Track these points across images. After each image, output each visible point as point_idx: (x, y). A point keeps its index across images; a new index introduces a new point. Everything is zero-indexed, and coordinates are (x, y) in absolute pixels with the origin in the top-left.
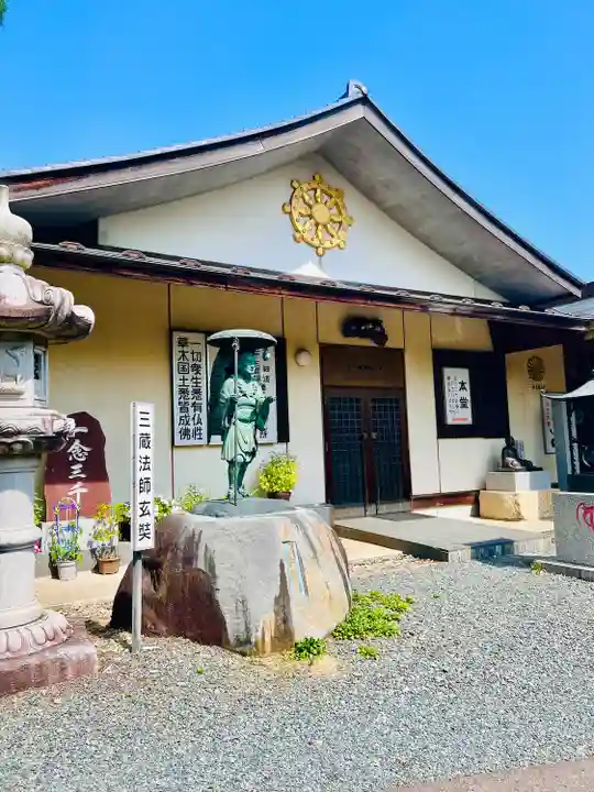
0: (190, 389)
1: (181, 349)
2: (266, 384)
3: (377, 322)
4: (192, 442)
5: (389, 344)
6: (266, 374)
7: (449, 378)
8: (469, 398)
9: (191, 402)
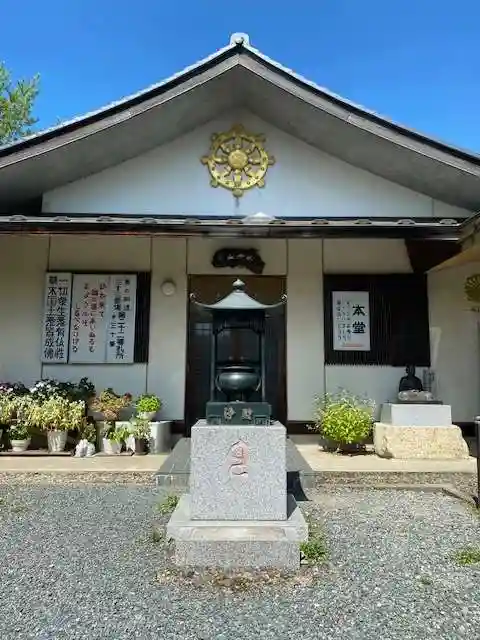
0: (56, 317)
1: (50, 285)
2: (127, 312)
3: (253, 252)
4: (55, 360)
5: (266, 272)
6: (127, 303)
7: (339, 303)
8: (367, 324)
9: (56, 328)
